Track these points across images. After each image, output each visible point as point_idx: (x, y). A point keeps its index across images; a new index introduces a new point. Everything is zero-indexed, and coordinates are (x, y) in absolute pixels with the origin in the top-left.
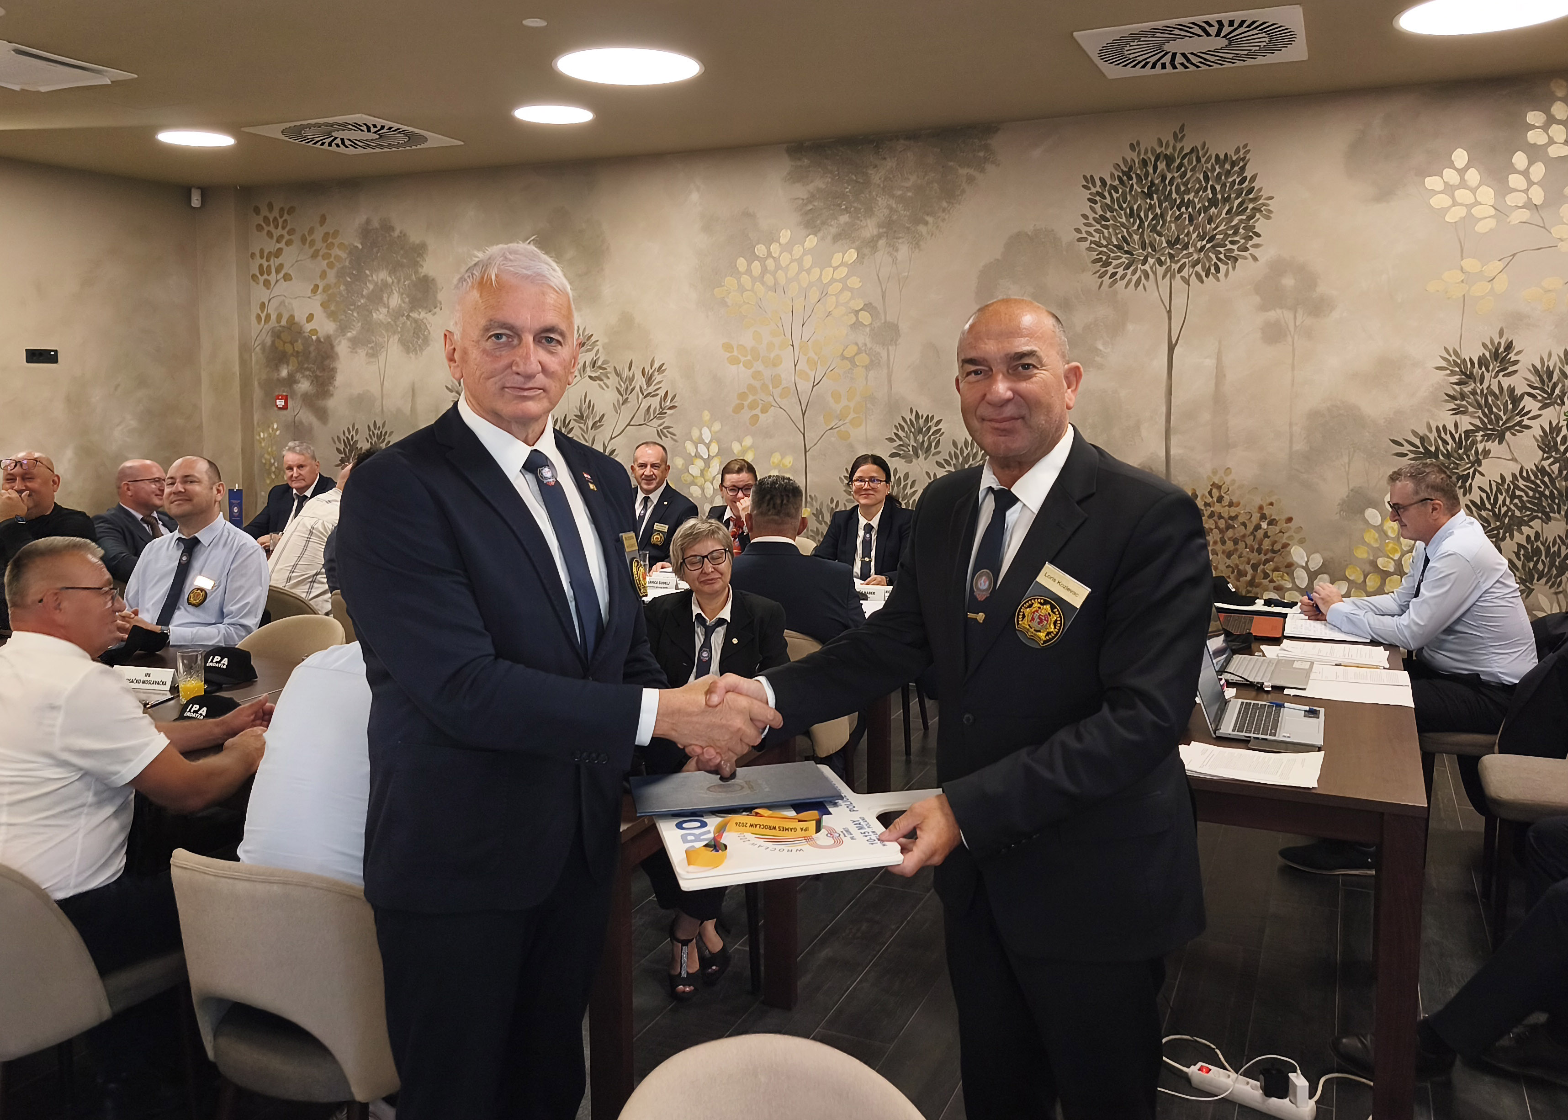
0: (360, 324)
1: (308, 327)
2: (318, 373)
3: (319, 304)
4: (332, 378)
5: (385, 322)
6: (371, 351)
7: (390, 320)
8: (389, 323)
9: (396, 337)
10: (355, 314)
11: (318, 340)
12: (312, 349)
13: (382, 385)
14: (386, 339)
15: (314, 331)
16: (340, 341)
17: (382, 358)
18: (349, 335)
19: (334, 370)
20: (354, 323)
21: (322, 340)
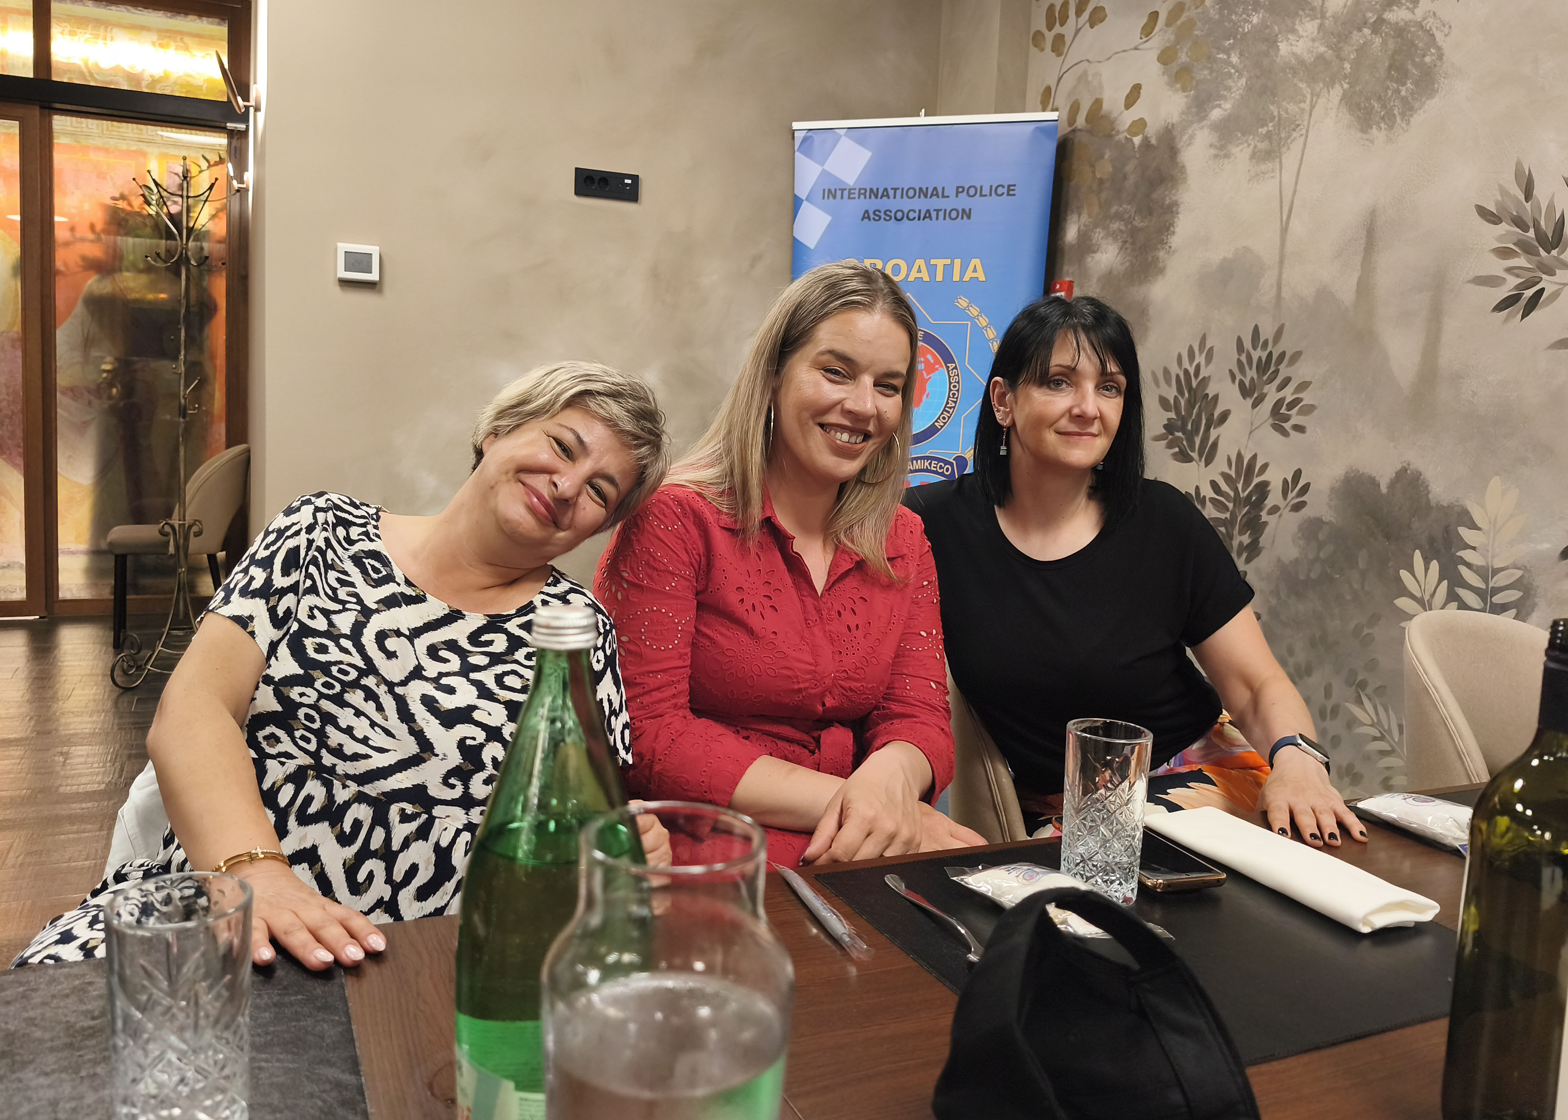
0: (1243, 81)
1: (1127, 118)
2: (1138, 223)
3: (1154, 54)
4: (1166, 228)
5: (1308, 58)
6: (1262, 146)
7: (1322, 49)
8: (1320, 58)
9: (1336, 93)
10: (1235, 59)
11: (1146, 143)
12: (1130, 167)
13: (1284, 230)
14: (1306, 106)
15: (1139, 125)
16: (1192, 137)
17: (1290, 158)
18: (1216, 114)
19: (1171, 210)
20: (1230, 83)
21: (1153, 141)
